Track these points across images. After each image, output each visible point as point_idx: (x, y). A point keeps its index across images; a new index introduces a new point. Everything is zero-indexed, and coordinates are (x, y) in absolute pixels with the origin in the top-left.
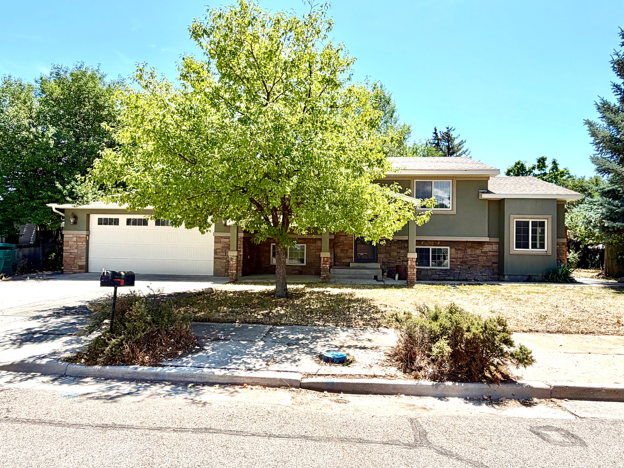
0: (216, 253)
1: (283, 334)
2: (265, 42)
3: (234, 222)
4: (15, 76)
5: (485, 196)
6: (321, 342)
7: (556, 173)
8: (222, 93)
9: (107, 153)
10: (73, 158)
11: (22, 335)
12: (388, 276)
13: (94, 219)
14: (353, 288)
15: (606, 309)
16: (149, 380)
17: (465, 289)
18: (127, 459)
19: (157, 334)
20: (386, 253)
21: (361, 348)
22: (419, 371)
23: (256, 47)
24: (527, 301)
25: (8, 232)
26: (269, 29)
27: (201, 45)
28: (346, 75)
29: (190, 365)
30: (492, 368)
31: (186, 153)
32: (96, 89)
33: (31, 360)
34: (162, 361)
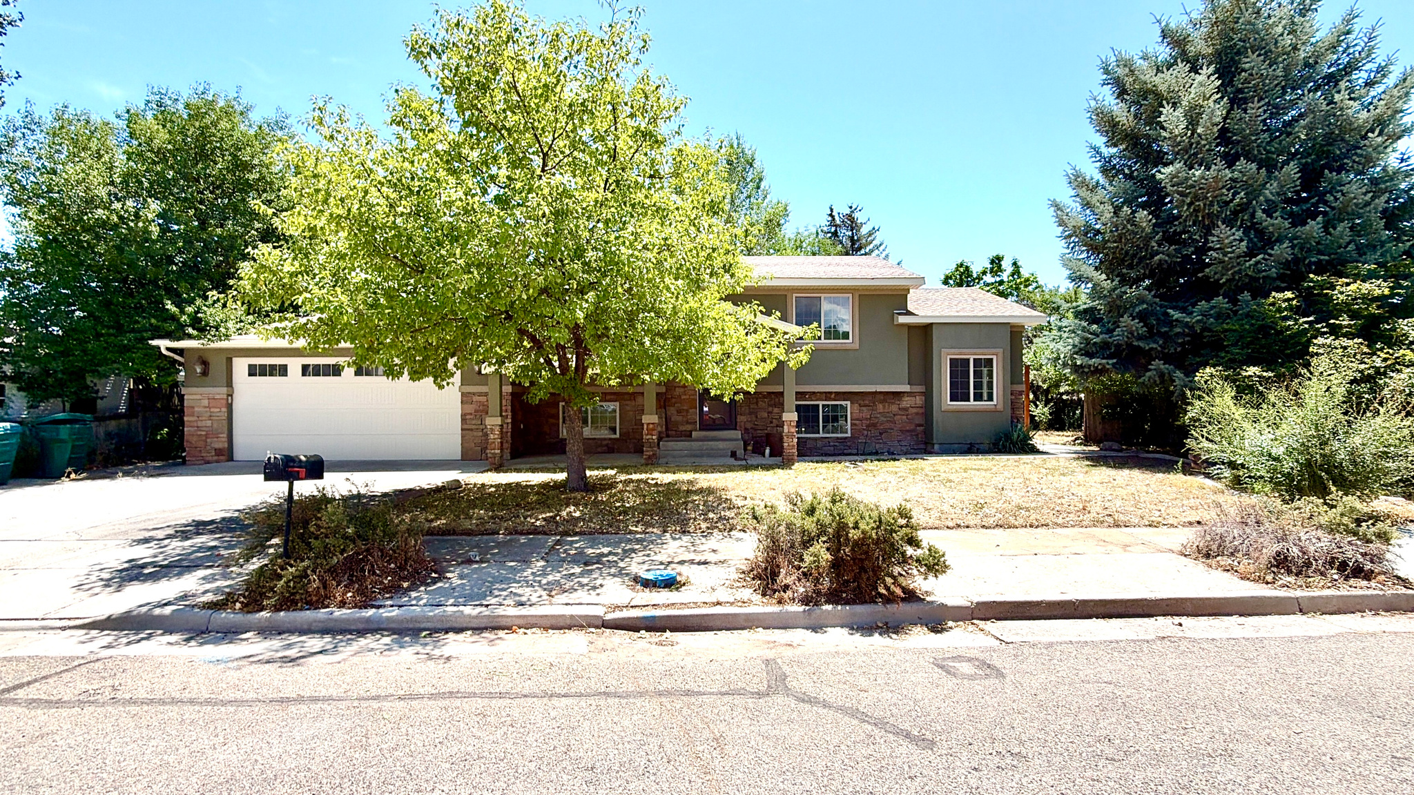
0: (464, 420)
1: (576, 549)
2: (535, 68)
3: (493, 369)
4: (76, 107)
5: (902, 319)
6: (638, 558)
7: (1018, 281)
8: (465, 151)
9: (265, 252)
11: (121, 571)
12: (754, 451)
13: (241, 366)
14: (695, 472)
15: (1072, 490)
16: (354, 631)
17: (871, 468)
18: (326, 743)
19: (366, 557)
20: (750, 413)
21: (699, 563)
22: (785, 592)
23: (522, 77)
24: (960, 483)
25: (75, 393)
26: (542, 49)
27: (426, 71)
28: (673, 126)
29: (421, 603)
30: (889, 580)
31: (407, 254)
32: (235, 133)
33: (144, 609)
34: (377, 600)
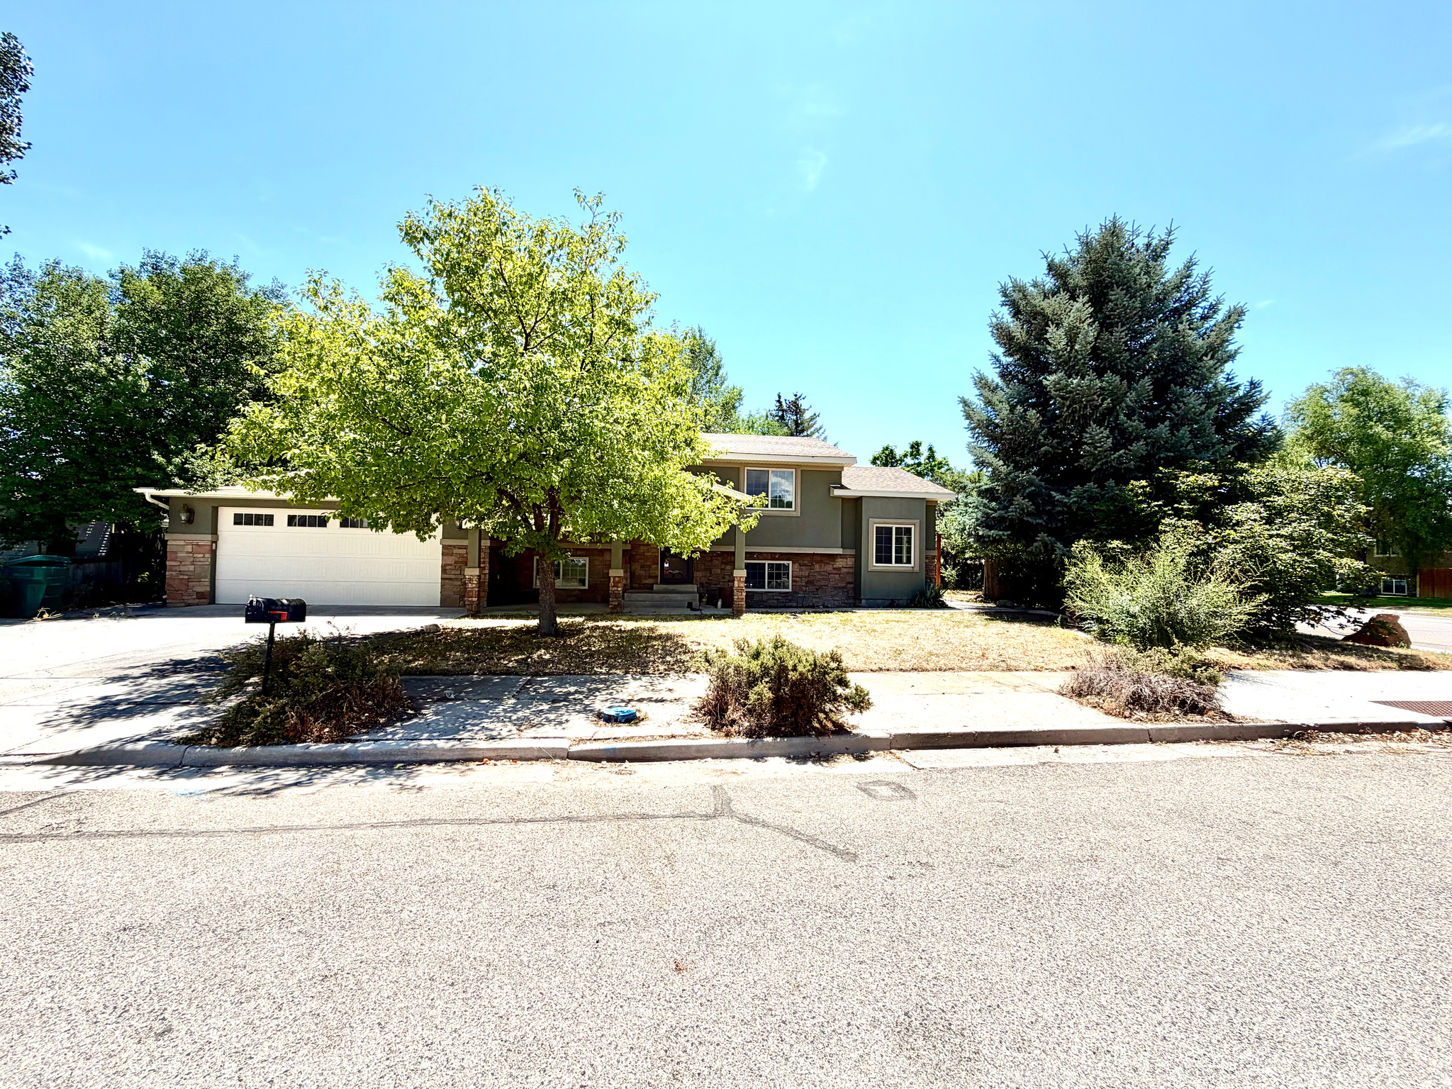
0: (444, 570)
1: (545, 687)
2: (521, 258)
3: (473, 524)
4: (68, 263)
5: (837, 492)
6: (601, 696)
7: (933, 463)
8: (454, 328)
9: (255, 409)
10: (185, 411)
11: (93, 707)
12: (708, 603)
13: (227, 515)
14: (656, 620)
15: (974, 640)
16: (329, 764)
18: (297, 870)
19: (344, 694)
20: (706, 570)
21: (657, 701)
22: (732, 726)
23: (508, 266)
24: (883, 632)
25: (52, 536)
26: (528, 242)
27: (419, 254)
28: (644, 317)
29: (397, 737)
30: (822, 716)
31: (395, 417)
32: (230, 299)
33: (114, 746)
34: (353, 734)
